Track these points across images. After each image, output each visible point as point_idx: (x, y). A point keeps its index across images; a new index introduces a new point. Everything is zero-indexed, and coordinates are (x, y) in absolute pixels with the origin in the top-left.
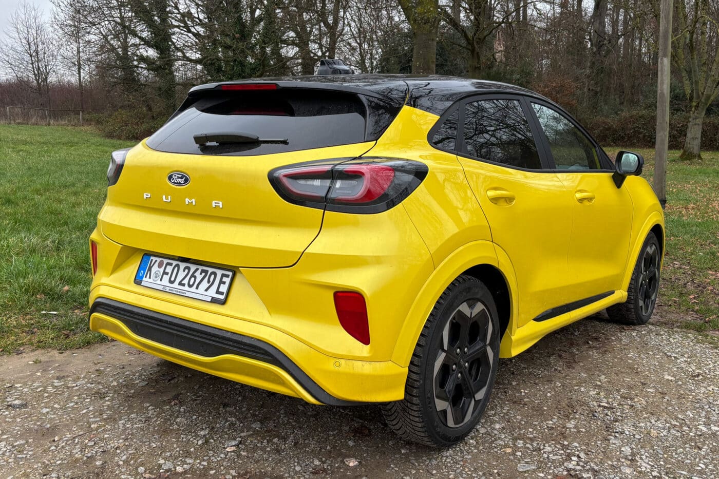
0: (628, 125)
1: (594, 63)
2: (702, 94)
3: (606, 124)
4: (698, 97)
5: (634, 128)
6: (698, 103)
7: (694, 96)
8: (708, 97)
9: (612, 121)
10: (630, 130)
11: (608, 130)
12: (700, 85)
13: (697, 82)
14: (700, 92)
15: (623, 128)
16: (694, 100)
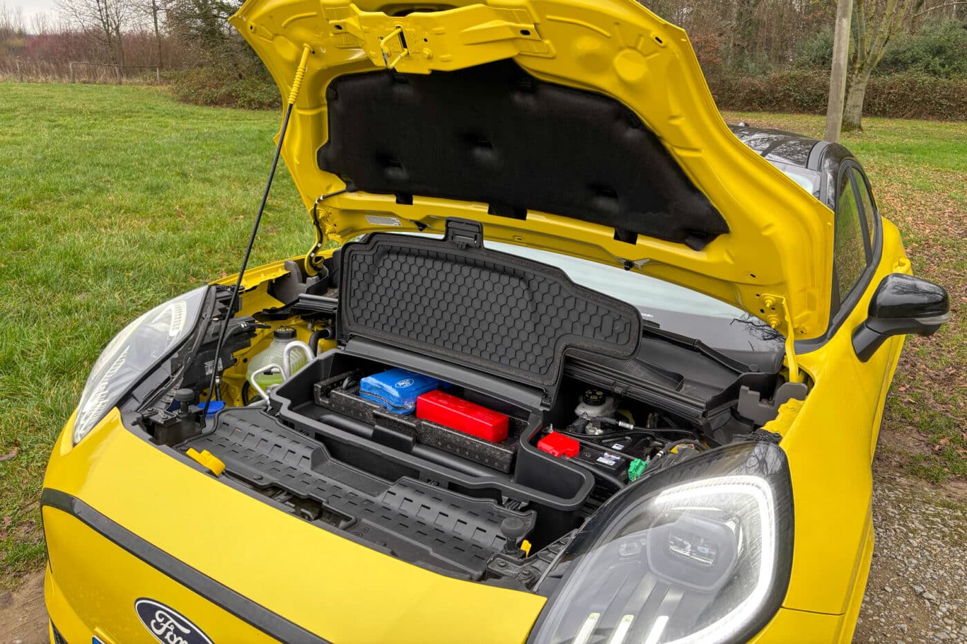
0: (777, 86)
1: (741, 14)
2: (868, 53)
3: (753, 85)
4: (863, 57)
5: (784, 91)
6: (863, 65)
7: (859, 55)
8: (875, 57)
9: (759, 82)
10: (780, 92)
11: (755, 93)
12: (866, 43)
13: (862, 40)
14: (865, 53)
15: (772, 91)
16: (859, 60)
